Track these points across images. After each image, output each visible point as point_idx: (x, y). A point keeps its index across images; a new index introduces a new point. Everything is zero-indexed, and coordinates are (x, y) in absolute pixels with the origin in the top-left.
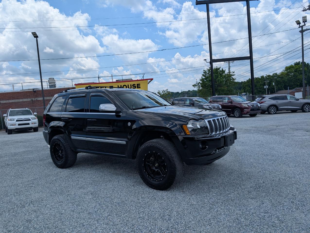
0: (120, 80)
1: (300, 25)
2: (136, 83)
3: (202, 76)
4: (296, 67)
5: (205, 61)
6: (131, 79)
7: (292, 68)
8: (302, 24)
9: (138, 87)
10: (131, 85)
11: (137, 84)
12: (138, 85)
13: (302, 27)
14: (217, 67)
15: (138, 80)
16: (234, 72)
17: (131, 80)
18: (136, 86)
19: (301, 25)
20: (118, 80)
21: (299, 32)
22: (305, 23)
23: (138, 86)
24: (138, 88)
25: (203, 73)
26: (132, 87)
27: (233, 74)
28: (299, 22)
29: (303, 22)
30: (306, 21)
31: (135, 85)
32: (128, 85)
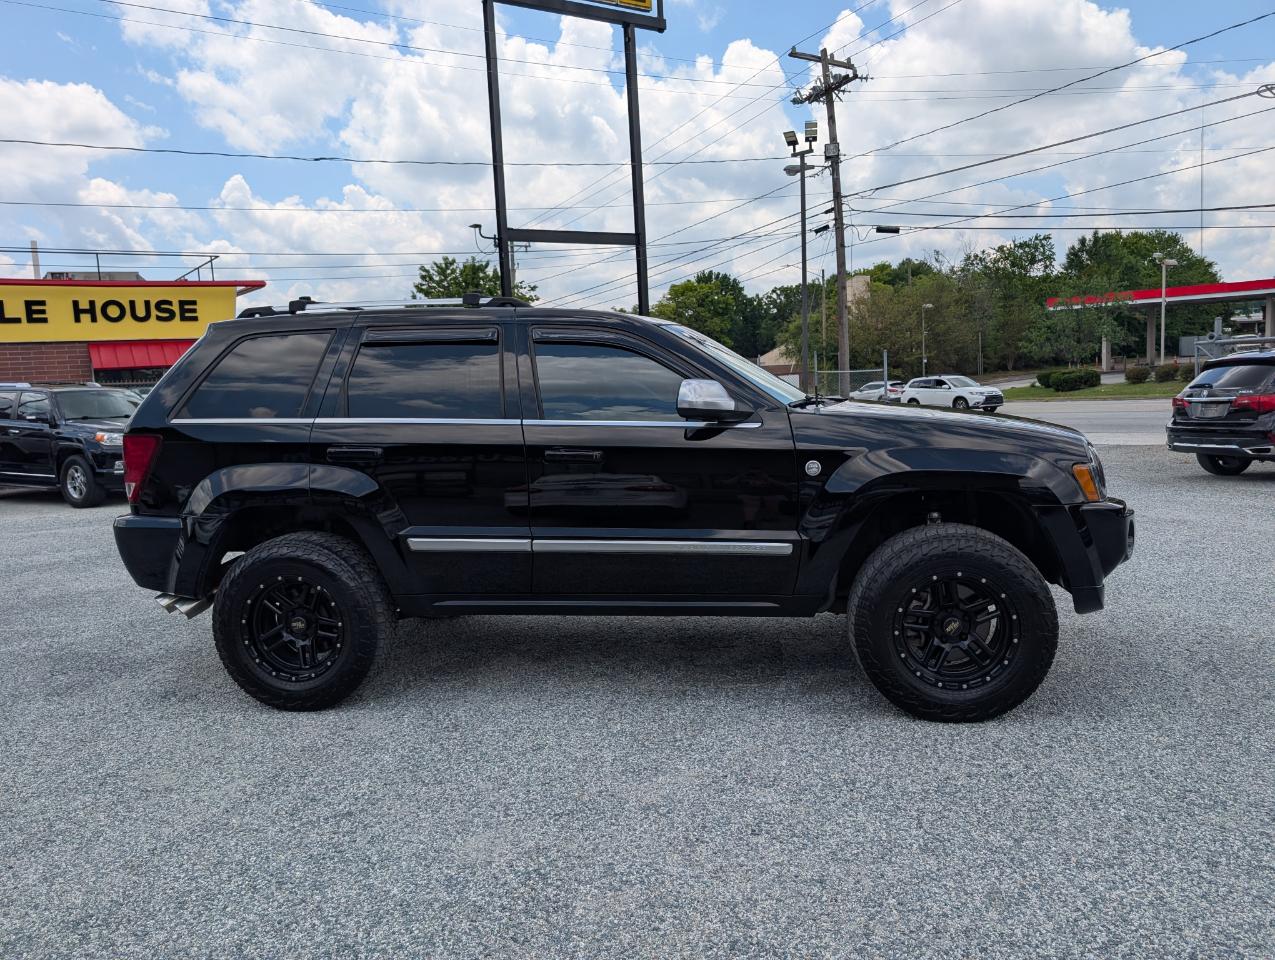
0: (74, 274)
1: (794, 149)
2: (175, 296)
3: (415, 290)
4: (702, 288)
5: (477, 229)
6: (137, 275)
7: (691, 291)
8: (802, 146)
9: (187, 315)
10: (147, 303)
11: (182, 303)
12: (187, 307)
13: (802, 155)
14: (474, 259)
15: (182, 283)
16: (533, 288)
17: (134, 279)
18: (176, 308)
19: (799, 149)
20: (62, 274)
21: (785, 170)
22: (811, 146)
23: (183, 311)
24: (183, 318)
25: (420, 281)
26: (154, 312)
27: (532, 293)
28: (793, 139)
29: (807, 140)
30: (815, 139)
31: (170, 303)
32: (132, 304)
